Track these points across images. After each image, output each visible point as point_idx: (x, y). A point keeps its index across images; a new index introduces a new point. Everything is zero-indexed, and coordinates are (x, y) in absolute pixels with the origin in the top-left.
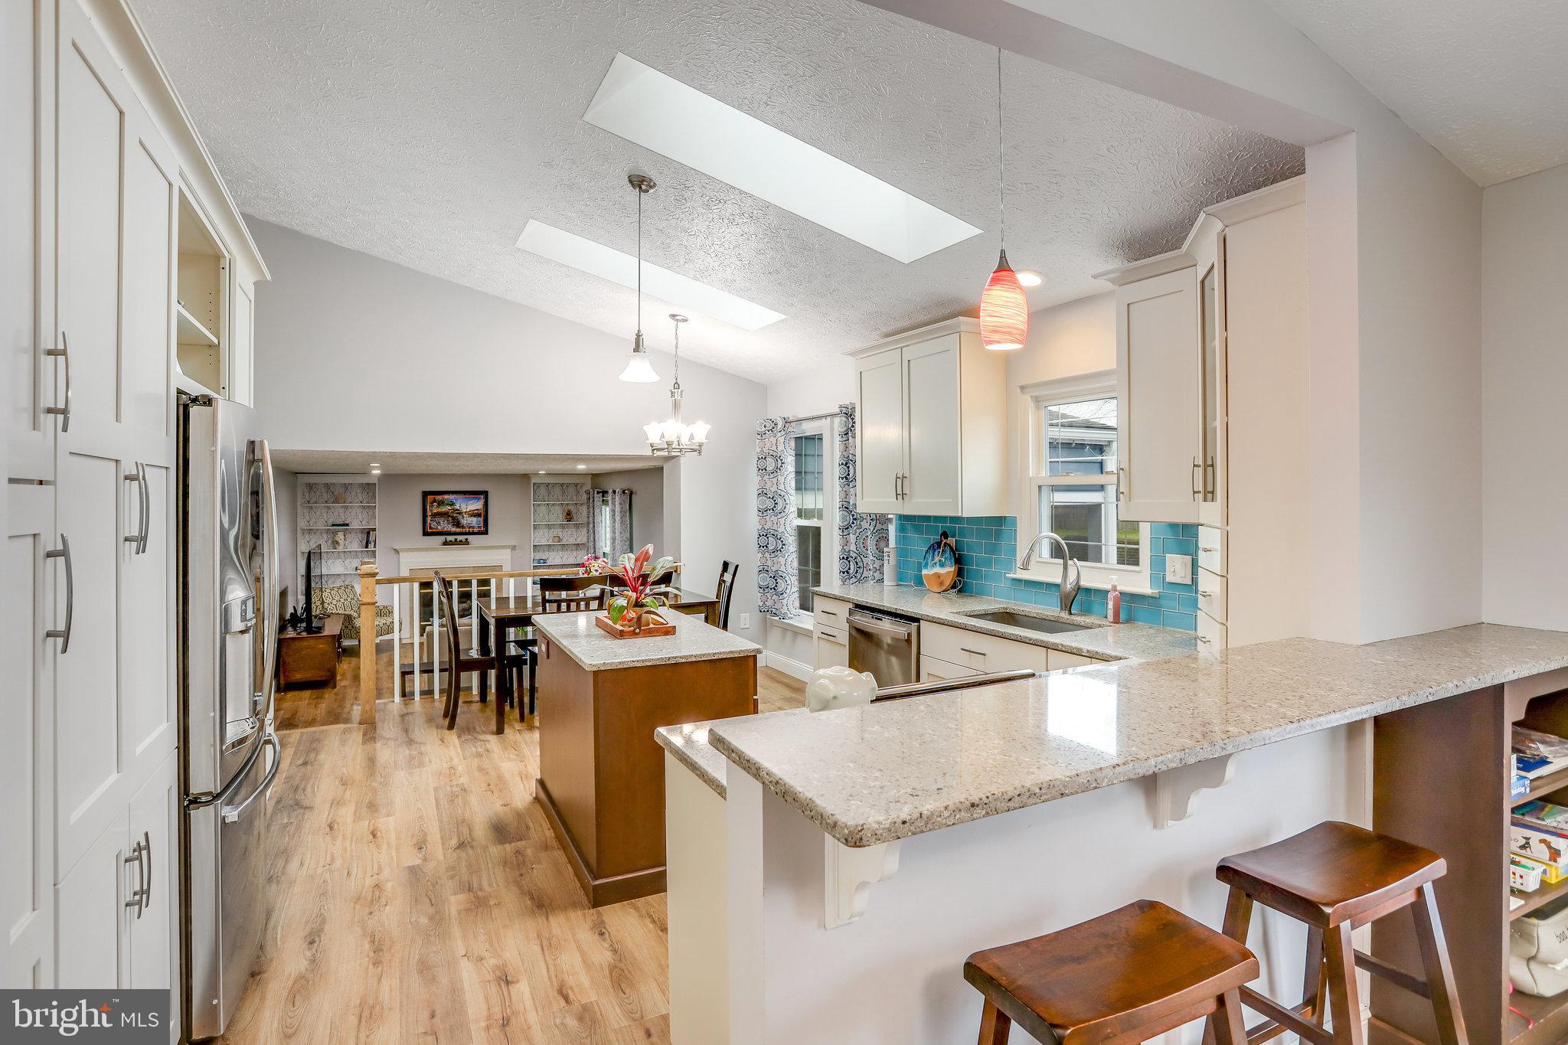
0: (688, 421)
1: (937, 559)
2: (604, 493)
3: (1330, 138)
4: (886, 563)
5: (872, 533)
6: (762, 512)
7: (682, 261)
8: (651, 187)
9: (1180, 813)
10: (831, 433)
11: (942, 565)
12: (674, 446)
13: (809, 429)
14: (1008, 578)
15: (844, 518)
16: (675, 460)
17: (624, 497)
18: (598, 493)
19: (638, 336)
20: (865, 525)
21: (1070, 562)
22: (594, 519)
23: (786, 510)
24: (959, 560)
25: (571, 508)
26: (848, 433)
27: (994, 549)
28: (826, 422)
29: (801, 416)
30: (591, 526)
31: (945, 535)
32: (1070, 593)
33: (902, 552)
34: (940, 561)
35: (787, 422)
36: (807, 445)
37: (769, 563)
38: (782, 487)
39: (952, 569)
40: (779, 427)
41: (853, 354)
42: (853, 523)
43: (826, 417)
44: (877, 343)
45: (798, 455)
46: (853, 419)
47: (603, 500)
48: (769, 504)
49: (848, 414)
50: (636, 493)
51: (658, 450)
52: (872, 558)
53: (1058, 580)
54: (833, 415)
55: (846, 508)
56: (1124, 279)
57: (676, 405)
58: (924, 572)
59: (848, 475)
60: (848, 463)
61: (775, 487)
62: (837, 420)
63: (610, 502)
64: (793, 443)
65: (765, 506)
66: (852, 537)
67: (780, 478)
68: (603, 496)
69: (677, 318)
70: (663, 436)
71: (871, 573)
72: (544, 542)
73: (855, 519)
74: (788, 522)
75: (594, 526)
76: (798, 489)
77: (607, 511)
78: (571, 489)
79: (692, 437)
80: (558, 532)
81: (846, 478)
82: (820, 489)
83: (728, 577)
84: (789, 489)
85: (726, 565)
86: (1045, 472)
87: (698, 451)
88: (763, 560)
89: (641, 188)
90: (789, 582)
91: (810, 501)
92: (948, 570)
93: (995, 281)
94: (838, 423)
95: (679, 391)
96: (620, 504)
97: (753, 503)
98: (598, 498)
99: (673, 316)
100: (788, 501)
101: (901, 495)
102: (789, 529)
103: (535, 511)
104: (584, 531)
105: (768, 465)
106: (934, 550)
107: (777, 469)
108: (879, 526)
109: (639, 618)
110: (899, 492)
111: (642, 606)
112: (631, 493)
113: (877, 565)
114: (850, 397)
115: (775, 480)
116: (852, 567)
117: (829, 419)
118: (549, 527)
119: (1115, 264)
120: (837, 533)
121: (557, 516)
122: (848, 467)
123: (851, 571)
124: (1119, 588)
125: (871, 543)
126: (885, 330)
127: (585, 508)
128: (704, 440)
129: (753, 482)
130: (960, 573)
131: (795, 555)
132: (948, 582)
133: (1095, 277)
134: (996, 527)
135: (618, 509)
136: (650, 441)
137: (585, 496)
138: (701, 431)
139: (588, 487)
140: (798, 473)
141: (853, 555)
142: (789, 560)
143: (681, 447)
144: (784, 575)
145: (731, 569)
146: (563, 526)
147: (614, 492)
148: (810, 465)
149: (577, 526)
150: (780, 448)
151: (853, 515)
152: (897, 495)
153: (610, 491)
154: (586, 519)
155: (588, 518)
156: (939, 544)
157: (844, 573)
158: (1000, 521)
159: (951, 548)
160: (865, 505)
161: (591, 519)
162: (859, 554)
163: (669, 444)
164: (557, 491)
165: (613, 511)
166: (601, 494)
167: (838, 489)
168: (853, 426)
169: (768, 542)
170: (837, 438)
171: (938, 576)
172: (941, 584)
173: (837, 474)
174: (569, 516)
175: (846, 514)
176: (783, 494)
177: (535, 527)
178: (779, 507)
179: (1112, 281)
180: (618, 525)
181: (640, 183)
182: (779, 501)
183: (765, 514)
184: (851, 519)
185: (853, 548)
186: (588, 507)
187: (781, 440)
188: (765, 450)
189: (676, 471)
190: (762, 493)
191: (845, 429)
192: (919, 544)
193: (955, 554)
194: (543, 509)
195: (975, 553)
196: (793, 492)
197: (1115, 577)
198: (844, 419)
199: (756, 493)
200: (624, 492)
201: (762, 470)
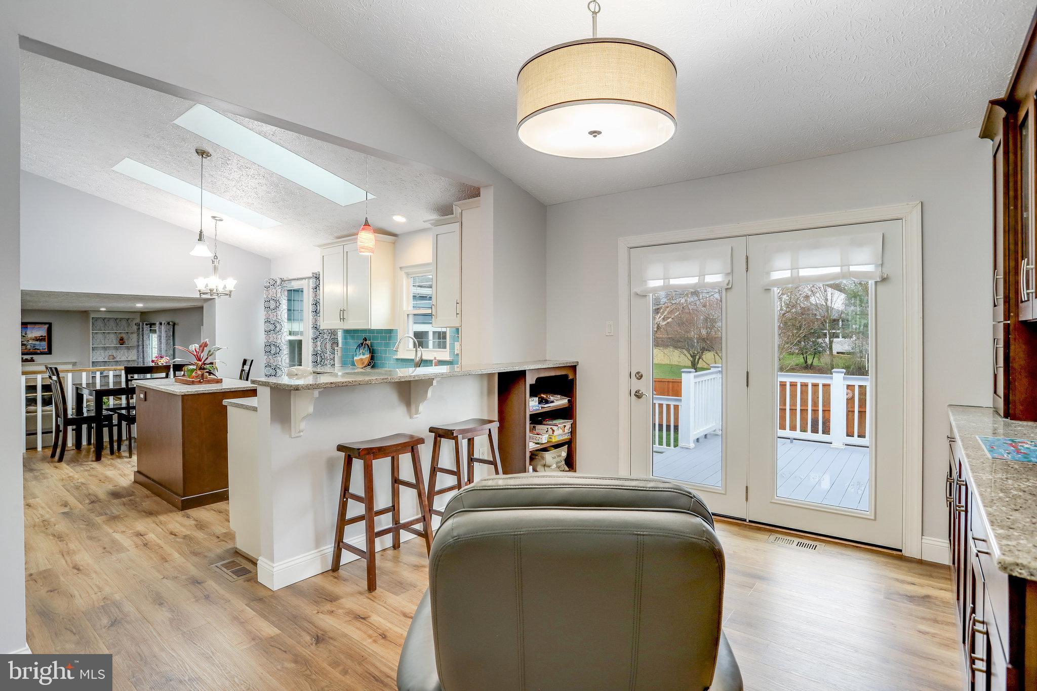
0: (223, 278)
1: (361, 351)
2: (152, 325)
3: (487, 186)
4: (336, 355)
5: (329, 340)
6: (268, 332)
7: (223, 191)
8: (208, 156)
9: (417, 412)
10: (307, 287)
11: (364, 354)
12: (214, 292)
13: (295, 285)
14: (394, 359)
15: (314, 333)
16: (211, 301)
17: (168, 327)
18: (147, 324)
19: (201, 232)
20: (325, 336)
21: (418, 349)
22: (143, 343)
23: (282, 331)
24: (372, 352)
25: (124, 335)
26: (316, 288)
27: (387, 345)
28: (305, 282)
29: (291, 278)
30: (141, 347)
31: (365, 339)
32: (418, 362)
33: (345, 350)
34: (363, 352)
35: (282, 280)
36: (294, 294)
37: (272, 361)
38: (279, 317)
39: (368, 356)
40: (278, 283)
41: (319, 246)
42: (319, 335)
43: (305, 278)
44: (332, 241)
45: (289, 300)
46: (319, 280)
47: (150, 330)
48: (272, 327)
49: (317, 277)
50: (178, 324)
51: (203, 293)
52: (329, 353)
53: (413, 357)
54: (309, 278)
55: (316, 328)
56: (437, 224)
57: (215, 268)
58: (355, 358)
59: (317, 310)
60: (316, 304)
61: (275, 317)
62: (311, 281)
63: (157, 330)
64: (286, 293)
65: (269, 329)
66: (319, 343)
67: (278, 312)
68: (151, 327)
69: (216, 218)
70: (207, 285)
71: (329, 361)
72: (100, 359)
73: (320, 333)
74: (283, 337)
75: (143, 348)
76: (289, 319)
77: (154, 338)
78: (124, 323)
79: (225, 287)
80: (114, 353)
81: (316, 312)
82: (302, 320)
83: (246, 368)
84: (283, 319)
85: (245, 362)
86: (411, 308)
87: (229, 294)
88: (268, 360)
89: (203, 156)
90: (283, 371)
91: (296, 327)
92: (366, 356)
93: (363, 229)
94: (312, 283)
95: (217, 260)
96: (166, 331)
97: (261, 327)
98: (147, 328)
99: (214, 217)
100: (283, 326)
101: (343, 319)
102: (283, 341)
103: (93, 337)
104: (135, 351)
105: (271, 306)
106: (360, 347)
107: (277, 307)
108: (333, 337)
109: (203, 375)
110: (342, 317)
111: (204, 369)
112: (174, 324)
113: (332, 357)
114: (317, 269)
115: (275, 314)
116: (319, 360)
117: (307, 280)
118: (105, 349)
119: (434, 216)
120: (311, 341)
121: (112, 341)
122: (317, 306)
123: (318, 361)
124: (437, 359)
125: (329, 346)
126: (336, 235)
127: (135, 336)
128: (233, 289)
129: (262, 315)
130: (372, 358)
131: (287, 356)
132: (366, 362)
133: (424, 222)
134: (388, 334)
135: (163, 334)
136: (198, 289)
137: (135, 328)
138: (230, 284)
139: (138, 321)
140: (289, 310)
141: (319, 352)
142: (284, 358)
143: (218, 292)
144: (281, 367)
145: (248, 363)
146: (116, 348)
147: (161, 324)
148: (297, 305)
149: (128, 348)
150: (278, 296)
151: (319, 331)
152: (340, 319)
153: (158, 323)
154: (136, 344)
155: (138, 342)
156: (362, 344)
157: (314, 362)
158: (390, 331)
159: (368, 346)
160: (324, 325)
161: (140, 343)
162: (323, 352)
163: (211, 290)
164: (112, 323)
165: (160, 337)
166: (149, 325)
167: (311, 317)
168: (319, 284)
169: (271, 349)
170: (311, 290)
171: (362, 360)
172: (363, 363)
173: (311, 310)
174: (122, 341)
175: (315, 330)
176: (280, 321)
177: (93, 349)
178: (277, 329)
179: (432, 224)
180: (163, 346)
181: (202, 153)
182: (278, 325)
183: (269, 333)
184: (318, 333)
185: (319, 348)
186: (138, 335)
187: (279, 290)
188: (269, 296)
189: (213, 307)
190: (267, 321)
191: (315, 286)
192: (353, 344)
193: (370, 349)
194: (100, 336)
195: (379, 348)
196: (286, 321)
197: (435, 354)
198: (315, 280)
199: (263, 321)
200: (168, 323)
201: (267, 308)
